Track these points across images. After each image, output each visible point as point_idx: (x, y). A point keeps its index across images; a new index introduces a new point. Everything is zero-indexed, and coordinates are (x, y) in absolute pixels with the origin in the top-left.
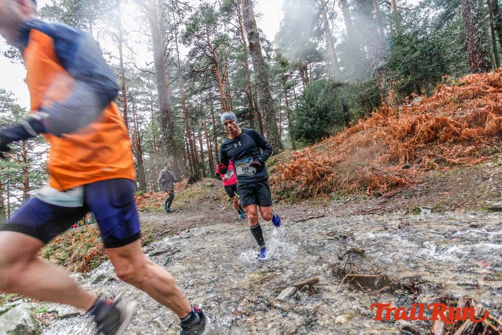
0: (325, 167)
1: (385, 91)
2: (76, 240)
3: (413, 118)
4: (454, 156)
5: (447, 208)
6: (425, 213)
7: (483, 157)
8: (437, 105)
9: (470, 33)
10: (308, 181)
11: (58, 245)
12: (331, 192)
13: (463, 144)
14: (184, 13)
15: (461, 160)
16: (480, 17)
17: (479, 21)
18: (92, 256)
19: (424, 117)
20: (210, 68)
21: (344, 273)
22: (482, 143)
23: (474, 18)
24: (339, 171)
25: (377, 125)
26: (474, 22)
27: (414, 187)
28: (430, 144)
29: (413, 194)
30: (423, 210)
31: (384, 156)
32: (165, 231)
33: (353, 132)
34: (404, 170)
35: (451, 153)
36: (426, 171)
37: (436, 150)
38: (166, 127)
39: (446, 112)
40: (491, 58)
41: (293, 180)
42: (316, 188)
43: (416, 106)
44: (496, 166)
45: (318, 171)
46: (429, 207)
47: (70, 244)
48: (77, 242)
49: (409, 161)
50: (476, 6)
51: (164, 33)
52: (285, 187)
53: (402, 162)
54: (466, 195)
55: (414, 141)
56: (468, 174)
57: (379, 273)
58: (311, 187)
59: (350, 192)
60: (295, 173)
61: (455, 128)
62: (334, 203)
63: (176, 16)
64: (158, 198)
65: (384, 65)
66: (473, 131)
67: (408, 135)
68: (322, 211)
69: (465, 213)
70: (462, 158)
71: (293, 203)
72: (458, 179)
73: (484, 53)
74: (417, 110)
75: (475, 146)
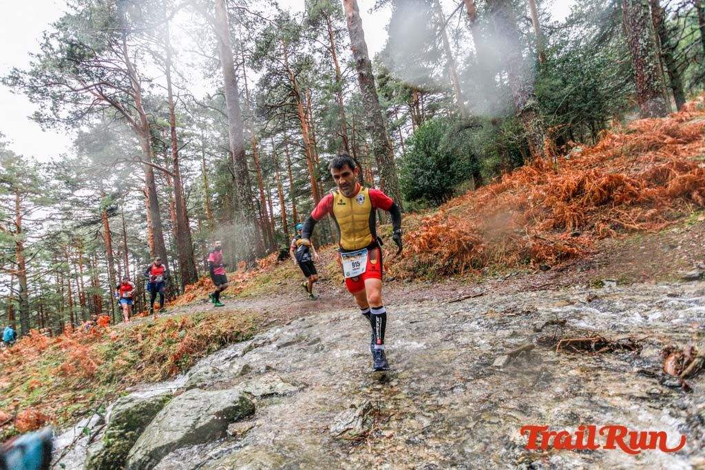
0: (473, 235)
2: (144, 337)
3: (580, 175)
4: (633, 221)
5: (634, 279)
6: (610, 286)
7: (667, 222)
8: (603, 158)
9: (639, 68)
10: (451, 253)
11: (118, 344)
12: (483, 266)
13: (642, 207)
14: (254, 26)
15: (642, 226)
16: (650, 48)
17: (649, 53)
18: (181, 353)
19: (593, 174)
20: (288, 102)
22: (665, 206)
23: (644, 50)
24: (492, 241)
25: (530, 182)
26: (643, 55)
27: (589, 258)
28: (603, 206)
29: (590, 266)
30: (607, 283)
31: (546, 221)
32: (271, 320)
33: (499, 191)
34: (574, 238)
35: (630, 218)
36: (601, 239)
37: (611, 214)
38: (244, 184)
39: (617, 167)
40: (665, 99)
41: (430, 252)
42: (463, 262)
43: (576, 158)
44: (683, 232)
45: (465, 240)
46: (614, 280)
47: (136, 342)
48: (148, 338)
49: (579, 227)
50: (645, 35)
51: (231, 55)
52: (420, 262)
53: (570, 229)
54: (653, 266)
55: (582, 204)
56: (652, 242)
57: (595, 336)
58: (456, 260)
59: (508, 266)
60: (431, 243)
61: (632, 188)
62: (489, 279)
63: (243, 29)
65: (533, 105)
66: (654, 191)
67: (574, 195)
68: (478, 290)
69: (656, 284)
70: (642, 224)
71: (433, 281)
72: (641, 248)
73: (656, 94)
74: (579, 164)
75: (657, 209)
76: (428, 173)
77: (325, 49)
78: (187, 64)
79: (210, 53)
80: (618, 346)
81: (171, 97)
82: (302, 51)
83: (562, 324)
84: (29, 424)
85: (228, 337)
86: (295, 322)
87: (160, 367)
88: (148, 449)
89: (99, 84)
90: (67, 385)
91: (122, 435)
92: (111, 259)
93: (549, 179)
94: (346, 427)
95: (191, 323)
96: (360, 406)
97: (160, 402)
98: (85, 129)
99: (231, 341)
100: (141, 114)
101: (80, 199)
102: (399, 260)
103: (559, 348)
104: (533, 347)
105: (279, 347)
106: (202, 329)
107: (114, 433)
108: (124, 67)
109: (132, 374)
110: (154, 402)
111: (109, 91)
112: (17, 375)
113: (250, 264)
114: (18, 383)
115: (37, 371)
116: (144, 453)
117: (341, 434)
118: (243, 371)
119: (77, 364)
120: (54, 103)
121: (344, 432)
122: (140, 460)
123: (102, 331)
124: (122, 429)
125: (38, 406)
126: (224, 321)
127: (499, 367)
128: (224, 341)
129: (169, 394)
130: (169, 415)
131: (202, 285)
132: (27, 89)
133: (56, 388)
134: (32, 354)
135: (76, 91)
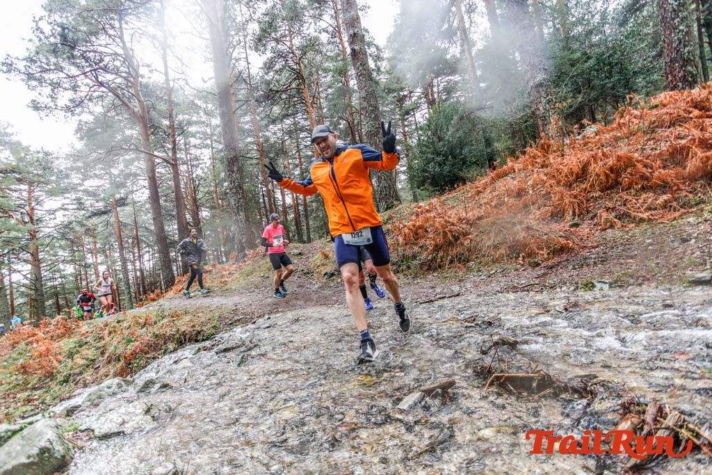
0: (461, 225)
1: (545, 117)
2: (110, 333)
3: (585, 156)
4: (642, 209)
5: (632, 281)
6: (601, 289)
7: (683, 210)
8: (619, 137)
9: (668, 32)
10: (436, 246)
11: (85, 341)
12: (468, 261)
13: (655, 192)
14: (255, 6)
15: (652, 215)
16: (682, 8)
17: (680, 14)
18: (134, 354)
19: (600, 154)
20: (294, 85)
21: (490, 372)
22: (682, 190)
23: (674, 10)
24: (481, 232)
25: (533, 165)
26: (673, 16)
27: (585, 253)
28: (609, 192)
29: (584, 263)
30: (599, 285)
32: (236, 318)
33: (499, 177)
34: (572, 229)
35: (638, 205)
36: (603, 230)
37: (617, 200)
38: (233, 172)
39: (631, 147)
40: (697, 67)
41: (416, 244)
42: (447, 255)
43: (588, 138)
44: (701, 222)
45: (451, 231)
46: (607, 281)
47: (102, 338)
48: (112, 335)
49: (579, 216)
51: (228, 35)
52: (404, 255)
53: (568, 218)
54: (658, 264)
55: (586, 189)
56: (661, 234)
57: (539, 371)
58: (441, 254)
59: (495, 261)
60: (418, 234)
61: (644, 170)
62: (472, 276)
63: (245, 9)
64: (224, 273)
65: (544, 79)
66: (670, 173)
67: (577, 179)
68: (457, 288)
69: (657, 288)
70: (653, 212)
71: (415, 277)
72: (647, 241)
73: (686, 62)
74: (590, 145)
75: (672, 194)
76: (439, 159)
77: (331, 29)
78: (186, 47)
80: (565, 389)
81: (167, 81)
82: (308, 32)
85: (187, 336)
87: (114, 368)
89: (95, 70)
90: (26, 383)
92: (122, 248)
95: (154, 320)
98: (87, 117)
99: (190, 340)
100: (139, 101)
101: (90, 189)
103: (490, 386)
106: (163, 326)
108: (120, 51)
109: (89, 375)
111: (109, 77)
113: (241, 255)
120: (53, 90)
123: (74, 326)
126: (187, 318)
128: (182, 341)
132: (24, 77)
133: (14, 387)
134: (6, 348)
135: (72, 77)
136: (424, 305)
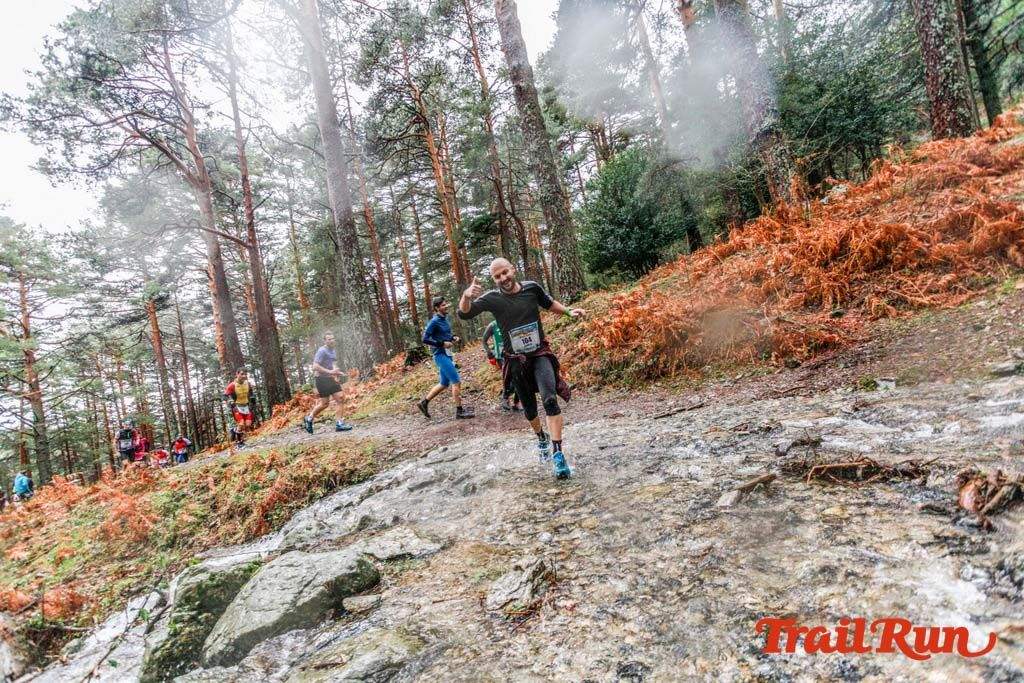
0: (687, 320)
2: (216, 482)
3: (844, 226)
4: (921, 293)
5: (922, 377)
6: (887, 388)
7: (970, 293)
8: (879, 201)
9: (932, 63)
10: (657, 347)
11: (181, 493)
12: (703, 365)
13: (934, 271)
15: (933, 299)
16: (947, 33)
17: (946, 40)
19: (862, 224)
22: (968, 268)
23: (938, 35)
25: (769, 239)
26: (937, 43)
27: (857, 348)
28: (877, 272)
29: (858, 360)
30: (883, 384)
31: (793, 297)
32: (398, 452)
33: (724, 255)
34: (834, 320)
35: (916, 288)
36: (874, 320)
37: (888, 283)
38: (351, 256)
39: (897, 214)
40: (970, 109)
41: (627, 347)
42: (673, 359)
43: (837, 201)
44: (994, 306)
45: (675, 328)
46: (892, 378)
47: (206, 489)
48: (223, 482)
49: (841, 303)
50: (940, 12)
52: (611, 361)
54: (950, 356)
55: (846, 269)
56: (947, 322)
57: (863, 460)
58: (664, 357)
59: (740, 363)
60: (627, 334)
61: (920, 244)
62: (712, 383)
65: (773, 125)
66: (951, 247)
67: (834, 258)
68: (696, 399)
69: (953, 382)
70: (934, 296)
71: (631, 389)
72: (933, 331)
73: (956, 102)
74: (842, 211)
75: (956, 273)
76: (621, 231)
77: (463, 51)
78: (260, 80)
79: (293, 63)
80: (895, 473)
81: (239, 129)
82: (430, 56)
83: (816, 443)
84: (60, 609)
85: (338, 478)
86: (432, 453)
87: (242, 524)
88: (231, 636)
89: (132, 115)
90: (110, 552)
91: (193, 618)
92: (163, 372)
93: (798, 234)
94: (510, 598)
95: (284, 459)
96: (527, 567)
97: (245, 571)
98: (116, 182)
99: (341, 483)
100: (197, 158)
101: (114, 285)
102: (582, 359)
103: (812, 478)
104: (774, 477)
105: (411, 490)
106: (300, 467)
107: (182, 616)
108: (167, 87)
109: (203, 535)
110: (236, 572)
111: (151, 124)
112: (38, 540)
113: (366, 372)
114: (40, 553)
115: (67, 535)
116: (226, 641)
117: (501, 608)
118: (361, 524)
119: (123, 523)
120: (67, 144)
121: (506, 604)
122: (221, 652)
123: (156, 476)
124: (194, 610)
125: (72, 583)
127: (725, 508)
128: (332, 483)
129: (257, 559)
130: (259, 588)
131: (297, 404)
132: (25, 125)
133: (95, 557)
134: (58, 510)
135: (98, 125)
136: (661, 420)
